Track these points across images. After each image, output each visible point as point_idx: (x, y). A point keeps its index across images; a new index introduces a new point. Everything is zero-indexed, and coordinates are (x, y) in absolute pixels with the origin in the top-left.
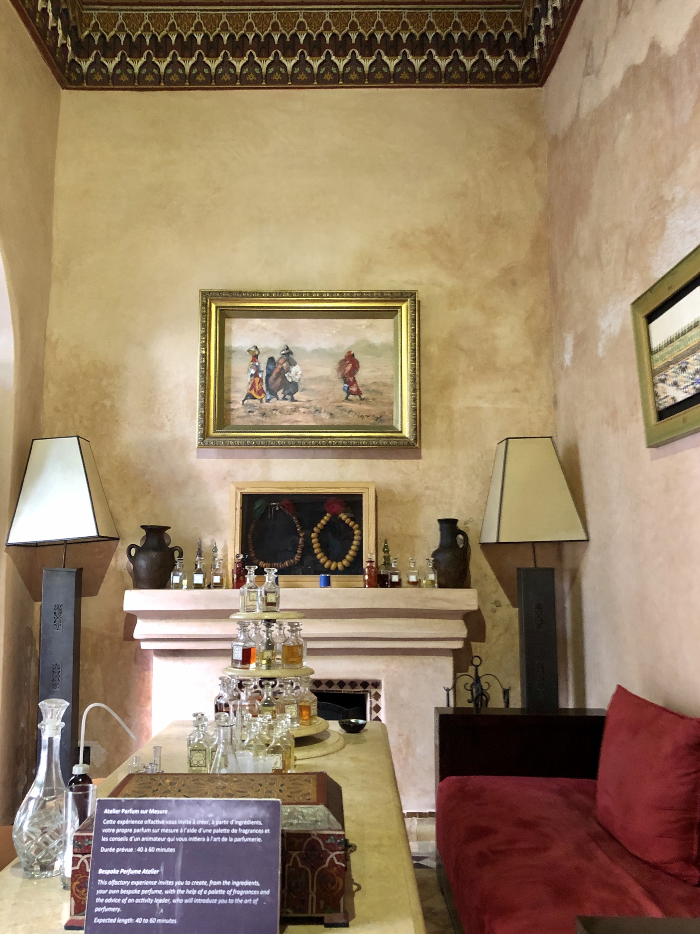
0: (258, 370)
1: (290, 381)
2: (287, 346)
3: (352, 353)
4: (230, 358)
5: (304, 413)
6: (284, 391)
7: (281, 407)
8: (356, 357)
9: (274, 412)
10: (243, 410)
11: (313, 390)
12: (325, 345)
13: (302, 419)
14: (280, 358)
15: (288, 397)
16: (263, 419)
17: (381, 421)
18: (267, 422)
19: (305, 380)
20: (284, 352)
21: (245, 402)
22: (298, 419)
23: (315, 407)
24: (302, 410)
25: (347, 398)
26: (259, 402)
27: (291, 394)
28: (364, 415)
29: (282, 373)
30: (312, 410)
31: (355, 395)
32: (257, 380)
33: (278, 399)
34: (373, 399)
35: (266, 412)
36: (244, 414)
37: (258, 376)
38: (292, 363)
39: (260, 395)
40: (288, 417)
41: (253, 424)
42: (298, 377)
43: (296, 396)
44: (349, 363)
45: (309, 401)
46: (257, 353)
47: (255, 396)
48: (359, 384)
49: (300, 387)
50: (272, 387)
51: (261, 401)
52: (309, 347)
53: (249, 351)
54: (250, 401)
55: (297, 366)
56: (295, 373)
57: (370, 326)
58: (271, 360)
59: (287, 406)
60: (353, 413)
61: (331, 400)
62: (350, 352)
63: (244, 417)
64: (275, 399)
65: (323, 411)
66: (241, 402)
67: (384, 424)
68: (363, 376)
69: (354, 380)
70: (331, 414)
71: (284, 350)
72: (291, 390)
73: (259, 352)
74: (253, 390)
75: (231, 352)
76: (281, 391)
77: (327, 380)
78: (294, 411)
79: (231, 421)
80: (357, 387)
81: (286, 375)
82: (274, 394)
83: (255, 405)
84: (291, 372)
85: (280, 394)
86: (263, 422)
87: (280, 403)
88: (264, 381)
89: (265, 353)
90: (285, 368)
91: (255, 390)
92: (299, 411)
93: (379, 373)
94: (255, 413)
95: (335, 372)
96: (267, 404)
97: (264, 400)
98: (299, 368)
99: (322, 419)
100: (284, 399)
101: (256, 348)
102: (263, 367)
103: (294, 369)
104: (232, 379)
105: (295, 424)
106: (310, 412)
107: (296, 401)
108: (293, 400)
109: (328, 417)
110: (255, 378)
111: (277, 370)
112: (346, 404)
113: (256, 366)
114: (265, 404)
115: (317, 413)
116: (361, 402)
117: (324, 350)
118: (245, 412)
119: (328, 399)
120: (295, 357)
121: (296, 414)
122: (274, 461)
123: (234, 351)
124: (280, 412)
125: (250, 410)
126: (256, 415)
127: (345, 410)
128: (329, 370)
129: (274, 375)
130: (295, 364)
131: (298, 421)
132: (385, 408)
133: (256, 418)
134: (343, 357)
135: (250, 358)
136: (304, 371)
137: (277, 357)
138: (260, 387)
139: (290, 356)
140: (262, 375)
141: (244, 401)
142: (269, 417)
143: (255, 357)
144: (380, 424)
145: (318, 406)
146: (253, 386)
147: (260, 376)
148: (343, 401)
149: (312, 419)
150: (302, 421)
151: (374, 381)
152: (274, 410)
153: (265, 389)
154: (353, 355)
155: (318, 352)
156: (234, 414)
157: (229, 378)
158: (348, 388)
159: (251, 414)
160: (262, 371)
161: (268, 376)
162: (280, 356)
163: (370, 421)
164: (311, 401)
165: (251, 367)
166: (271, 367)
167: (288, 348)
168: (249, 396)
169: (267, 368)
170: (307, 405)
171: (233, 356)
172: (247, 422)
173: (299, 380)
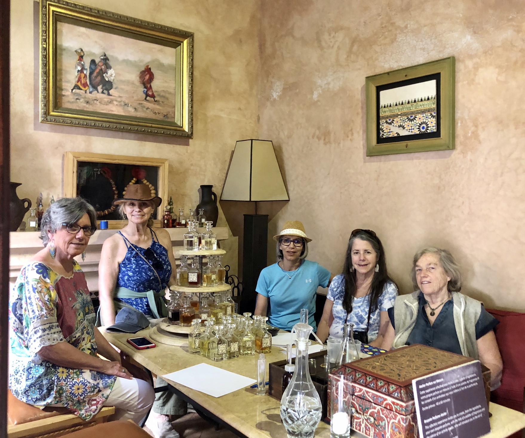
0: (83, 68)
1: (107, 80)
2: (105, 53)
3: (149, 67)
4: (61, 54)
5: (117, 105)
6: (103, 86)
7: (100, 98)
8: (152, 70)
9: (95, 102)
10: (71, 97)
11: (122, 89)
12: (132, 58)
13: (116, 110)
14: (100, 62)
15: (105, 91)
16: (87, 106)
17: (168, 118)
18: (90, 108)
19: (117, 81)
20: (102, 58)
21: (74, 91)
22: (112, 109)
23: (124, 102)
24: (115, 103)
25: (146, 99)
26: (84, 92)
27: (108, 90)
28: (156, 112)
29: (102, 73)
30: (123, 104)
31: (151, 97)
32: (83, 75)
33: (98, 92)
34: (163, 102)
35: (89, 101)
36: (73, 100)
37: (83, 73)
38: (108, 67)
39: (85, 87)
40: (105, 107)
41: (80, 109)
42: (112, 78)
43: (111, 92)
44: (147, 74)
45: (120, 97)
46: (82, 54)
47: (81, 87)
48: (153, 90)
49: (114, 86)
50: (94, 82)
51: (86, 91)
52: (121, 57)
53: (76, 51)
54: (78, 91)
55: (112, 70)
56: (111, 75)
57: (161, 51)
58: (93, 62)
59: (105, 98)
60: (150, 110)
61: (135, 98)
62: (148, 66)
63: (73, 102)
64: (96, 92)
65: (130, 105)
66: (71, 91)
67: (169, 120)
68: (156, 85)
69: (151, 86)
70: (135, 109)
71: (102, 56)
72: (107, 87)
73: (84, 55)
74: (80, 82)
75: (62, 50)
76: (101, 86)
77: (133, 84)
78: (110, 103)
79: (63, 104)
80: (152, 91)
81: (104, 75)
82: (95, 88)
83: (81, 94)
84: (107, 73)
85: (100, 88)
86: (87, 108)
87: (100, 96)
88: (88, 77)
89: (88, 55)
90: (103, 70)
91: (81, 83)
92: (113, 104)
93: (166, 85)
94: (81, 101)
95: (138, 78)
96: (90, 94)
97: (88, 91)
98: (113, 71)
99: (129, 112)
100: (103, 93)
101: (82, 50)
102: (87, 66)
103: (110, 72)
104: (63, 72)
105: (110, 112)
106: (121, 105)
107: (111, 95)
108: (109, 94)
109: (133, 110)
110: (81, 73)
111: (97, 70)
112: (145, 103)
113: (82, 64)
114: (88, 95)
115: (126, 107)
116: (155, 103)
117: (130, 61)
118: (73, 98)
119: (133, 97)
120: (111, 63)
121: (111, 105)
122: (94, 138)
123: (64, 49)
124: (100, 102)
125: (77, 97)
126: (82, 102)
127: (144, 107)
128: (134, 77)
129: (95, 74)
130: (110, 68)
131: (113, 111)
132: (170, 109)
133: (81, 105)
134: (143, 69)
135: (78, 57)
136: (116, 74)
137: (97, 60)
138: (85, 81)
139: (107, 61)
140: (87, 72)
141: (72, 90)
142: (91, 104)
143: (81, 58)
144: (166, 120)
145: (127, 102)
146: (79, 80)
147: (85, 72)
148: (143, 100)
149: (122, 111)
150: (115, 111)
151: (163, 89)
152: (95, 100)
153: (88, 83)
154: (150, 69)
155: (126, 62)
156: (64, 99)
157: (61, 70)
158: (147, 91)
159: (78, 101)
160: (86, 69)
161: (91, 74)
162: (99, 60)
163: (160, 117)
164: (121, 97)
165: (78, 65)
166: (93, 67)
167: (105, 55)
168: (76, 87)
169: (90, 67)
170: (119, 99)
171: (64, 53)
172: (74, 107)
173: (114, 80)
